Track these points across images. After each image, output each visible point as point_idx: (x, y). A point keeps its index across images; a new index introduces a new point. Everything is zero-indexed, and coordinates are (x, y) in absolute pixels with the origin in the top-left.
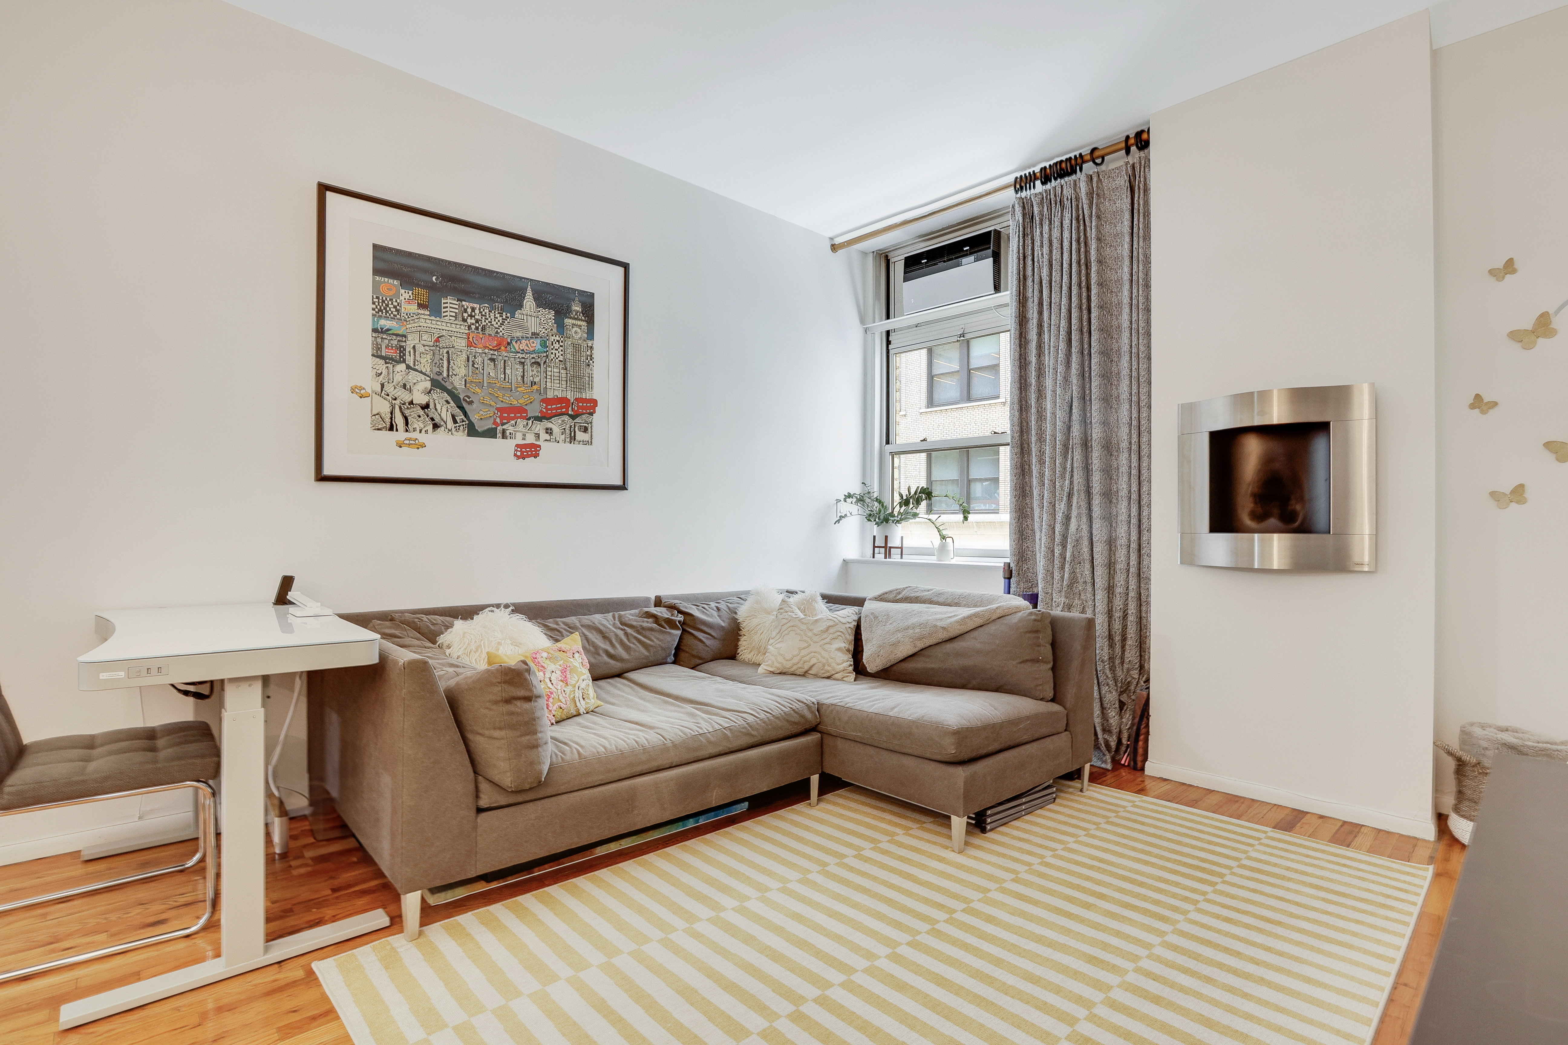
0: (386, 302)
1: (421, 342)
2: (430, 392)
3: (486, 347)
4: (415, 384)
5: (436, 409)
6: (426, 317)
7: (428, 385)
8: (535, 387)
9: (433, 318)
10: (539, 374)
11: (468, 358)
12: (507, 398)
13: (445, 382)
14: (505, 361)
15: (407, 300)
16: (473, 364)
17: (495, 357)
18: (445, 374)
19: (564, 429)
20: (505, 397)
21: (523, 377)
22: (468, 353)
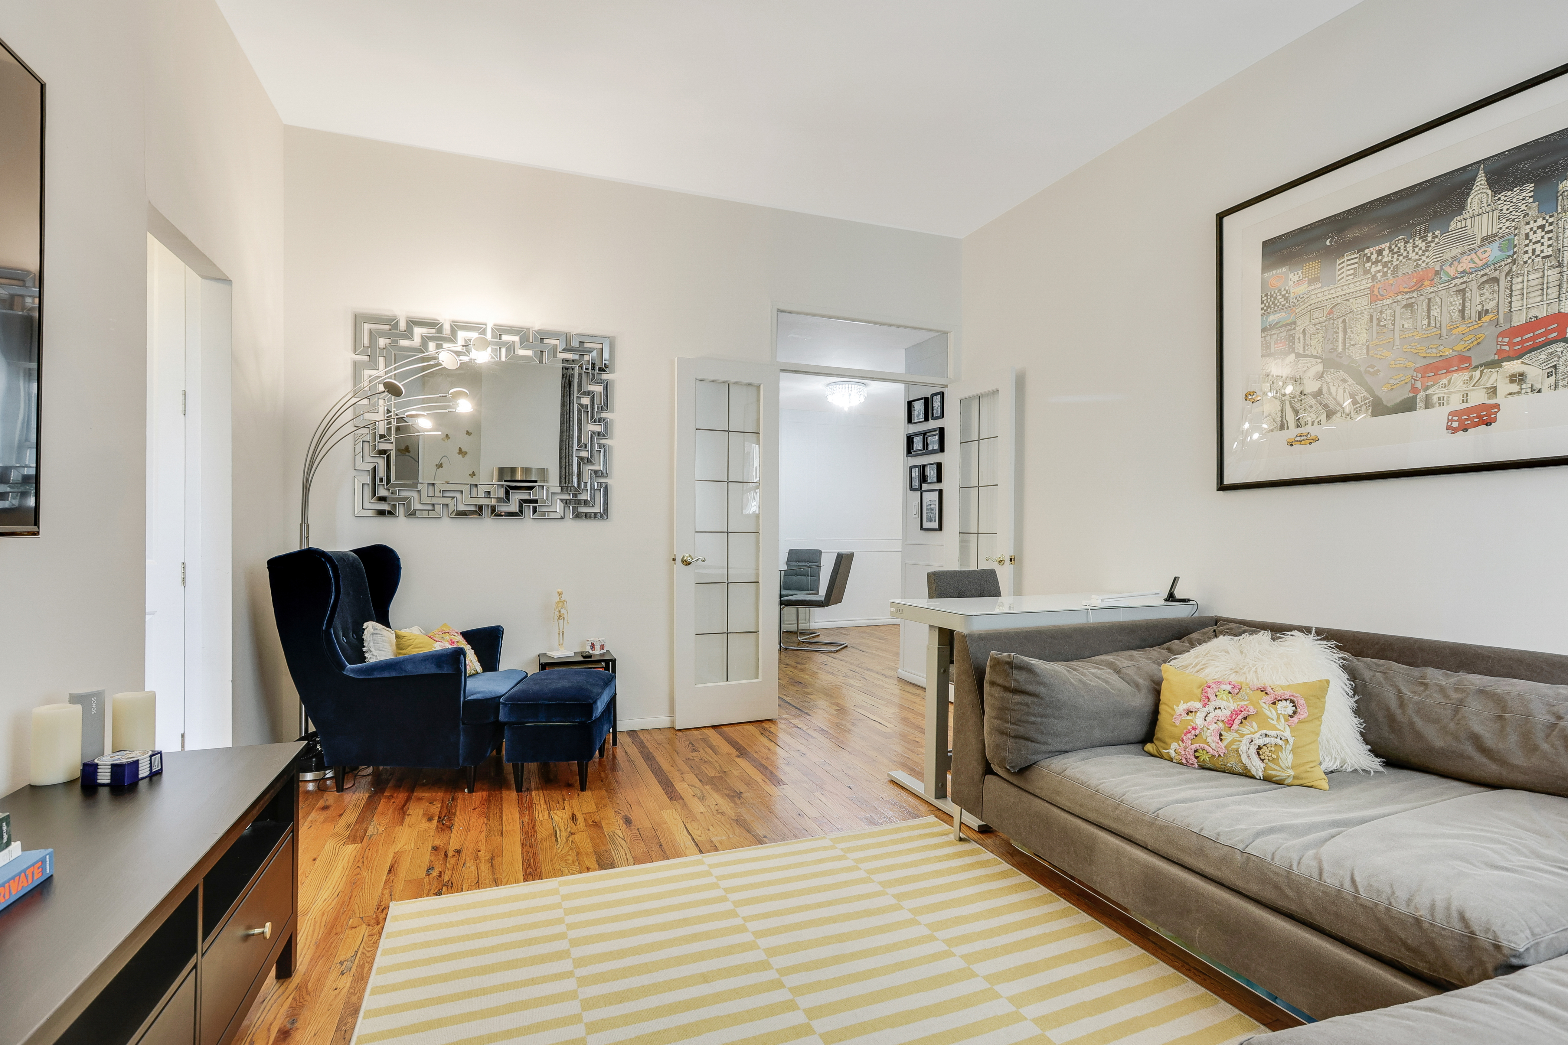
0: (1275, 295)
1: (1312, 321)
2: (1322, 376)
3: (1397, 294)
4: (1305, 372)
5: (1330, 394)
6: (1321, 290)
7: (1320, 368)
8: (1486, 319)
9: (1326, 288)
10: (1496, 295)
11: (1371, 316)
12: (1434, 350)
13: (1341, 357)
14: (1429, 300)
15: (1296, 282)
16: (1379, 320)
17: (1413, 300)
18: (1340, 349)
19: (1555, 366)
20: (1430, 350)
21: (1462, 311)
22: (1372, 311)
